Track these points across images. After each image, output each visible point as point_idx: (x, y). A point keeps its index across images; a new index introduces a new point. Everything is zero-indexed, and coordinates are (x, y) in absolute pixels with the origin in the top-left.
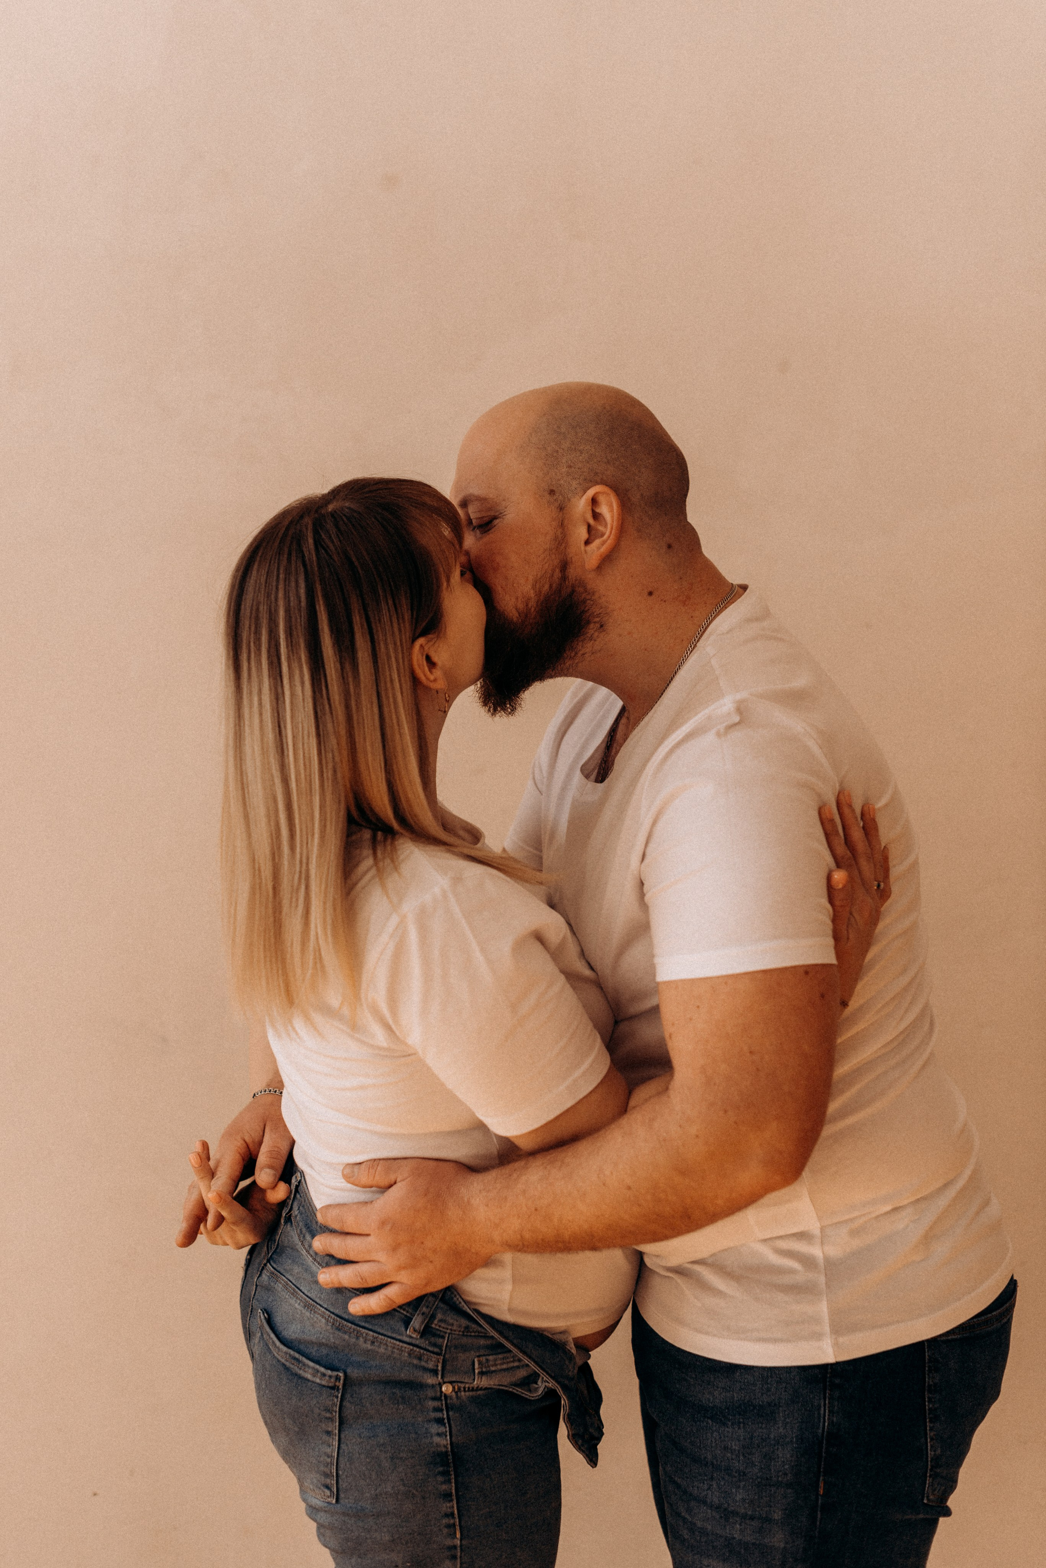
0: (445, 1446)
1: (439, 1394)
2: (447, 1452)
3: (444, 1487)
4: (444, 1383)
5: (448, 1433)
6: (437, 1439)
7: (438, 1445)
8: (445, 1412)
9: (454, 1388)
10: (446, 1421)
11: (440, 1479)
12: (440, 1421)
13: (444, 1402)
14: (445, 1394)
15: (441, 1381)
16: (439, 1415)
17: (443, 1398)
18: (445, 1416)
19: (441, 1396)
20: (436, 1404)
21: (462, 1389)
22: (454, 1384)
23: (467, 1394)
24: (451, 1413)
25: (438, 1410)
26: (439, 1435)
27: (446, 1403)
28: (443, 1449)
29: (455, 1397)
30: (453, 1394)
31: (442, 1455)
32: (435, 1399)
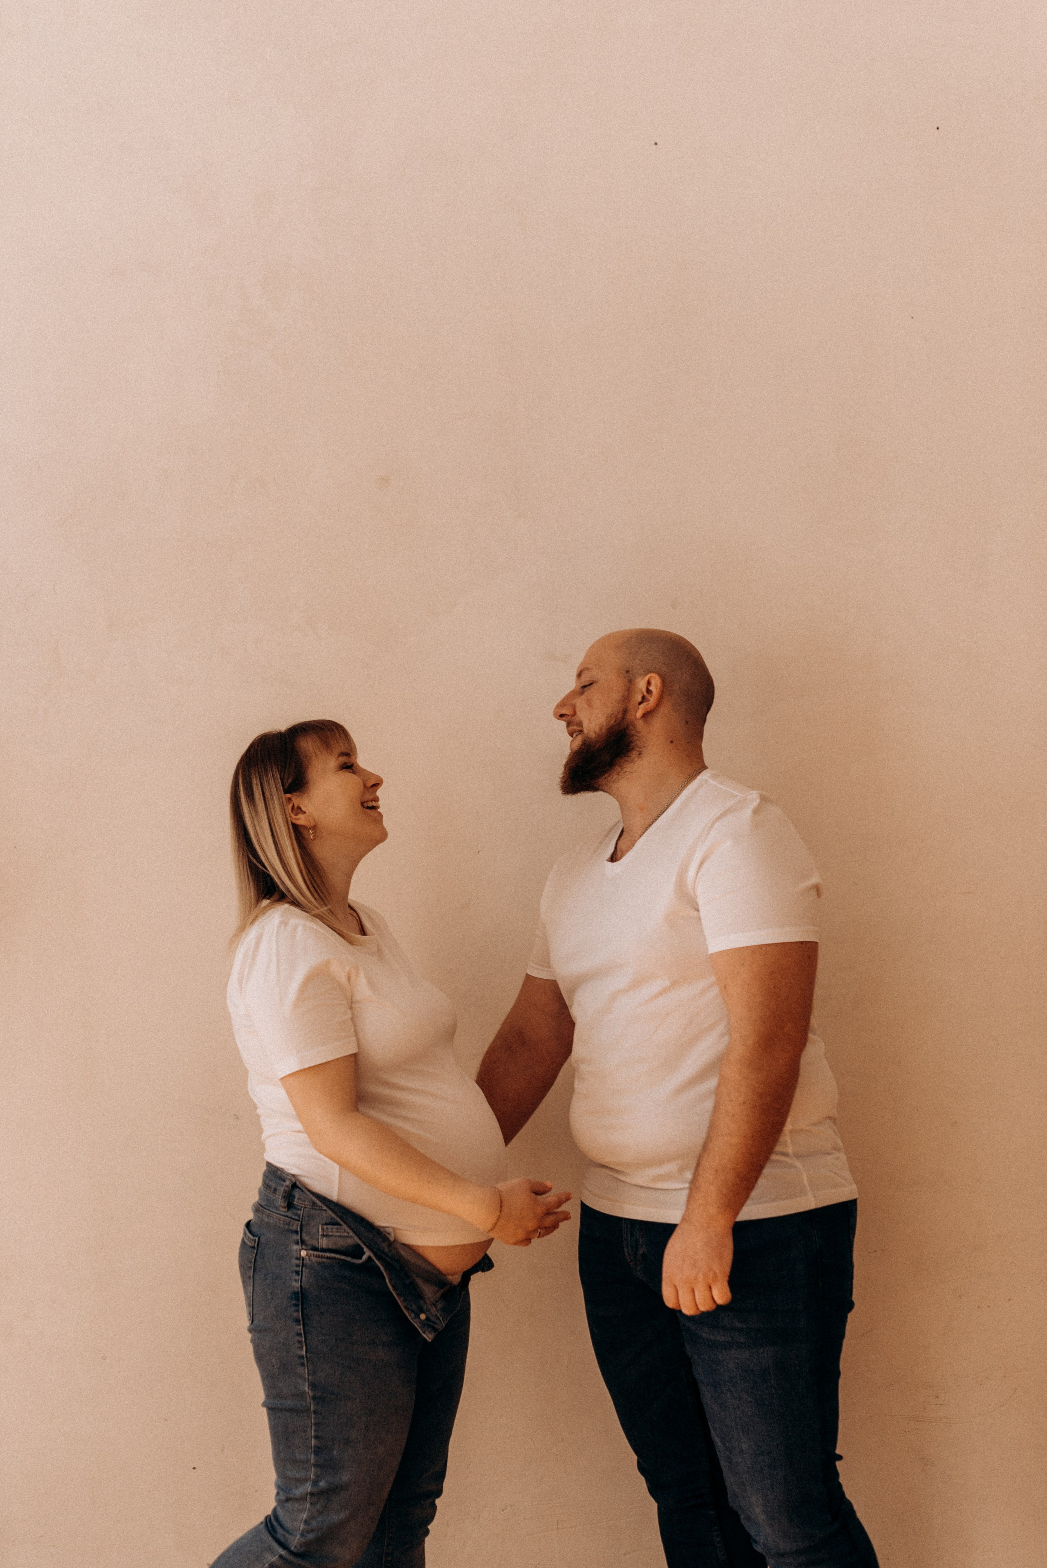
0: (298, 1288)
1: (298, 1256)
2: (298, 1292)
3: (296, 1314)
4: (303, 1249)
5: (300, 1281)
6: (294, 1283)
7: (294, 1287)
8: (301, 1267)
9: (307, 1254)
10: (300, 1272)
11: (294, 1308)
12: (297, 1273)
13: (301, 1261)
14: (302, 1257)
15: (301, 1248)
16: (297, 1269)
18: (300, 1269)
19: (300, 1258)
20: (297, 1262)
21: (312, 1255)
22: (308, 1251)
23: (315, 1259)
24: (304, 1269)
25: (297, 1266)
26: (296, 1281)
27: (303, 1263)
28: (296, 1289)
29: (308, 1259)
30: (307, 1257)
31: (296, 1293)
32: (297, 1259)
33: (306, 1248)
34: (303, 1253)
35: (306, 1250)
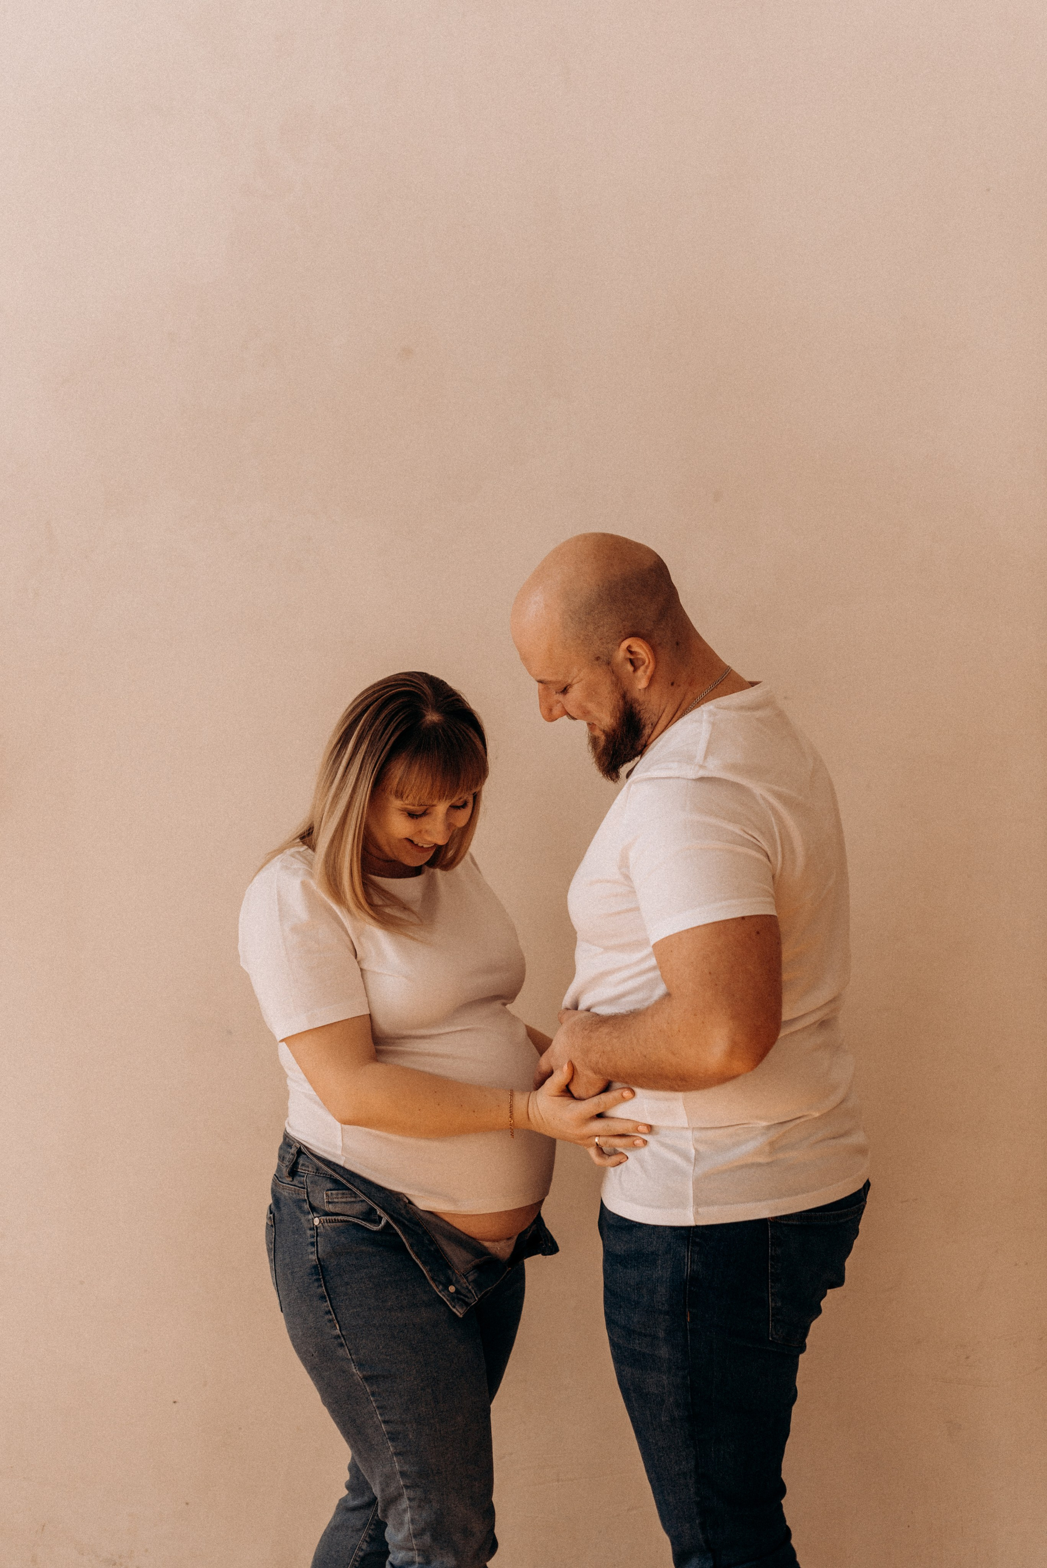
0: (315, 1261)
1: (312, 1226)
2: (317, 1265)
3: (320, 1290)
4: (315, 1217)
5: (316, 1252)
6: (311, 1257)
7: (311, 1260)
8: (315, 1238)
9: (320, 1222)
10: (315, 1244)
11: (316, 1284)
12: (312, 1244)
13: (315, 1231)
14: (316, 1226)
15: (312, 1217)
16: (312, 1240)
17: (315, 1228)
18: (315, 1240)
20: (311, 1232)
21: (325, 1221)
22: (320, 1218)
23: (329, 1224)
24: (318, 1238)
25: (312, 1237)
26: (312, 1253)
27: (317, 1232)
28: (314, 1263)
29: (322, 1227)
30: (320, 1224)
31: (315, 1267)
32: (311, 1229)
33: (318, 1215)
34: (316, 1221)
35: (318, 1217)
